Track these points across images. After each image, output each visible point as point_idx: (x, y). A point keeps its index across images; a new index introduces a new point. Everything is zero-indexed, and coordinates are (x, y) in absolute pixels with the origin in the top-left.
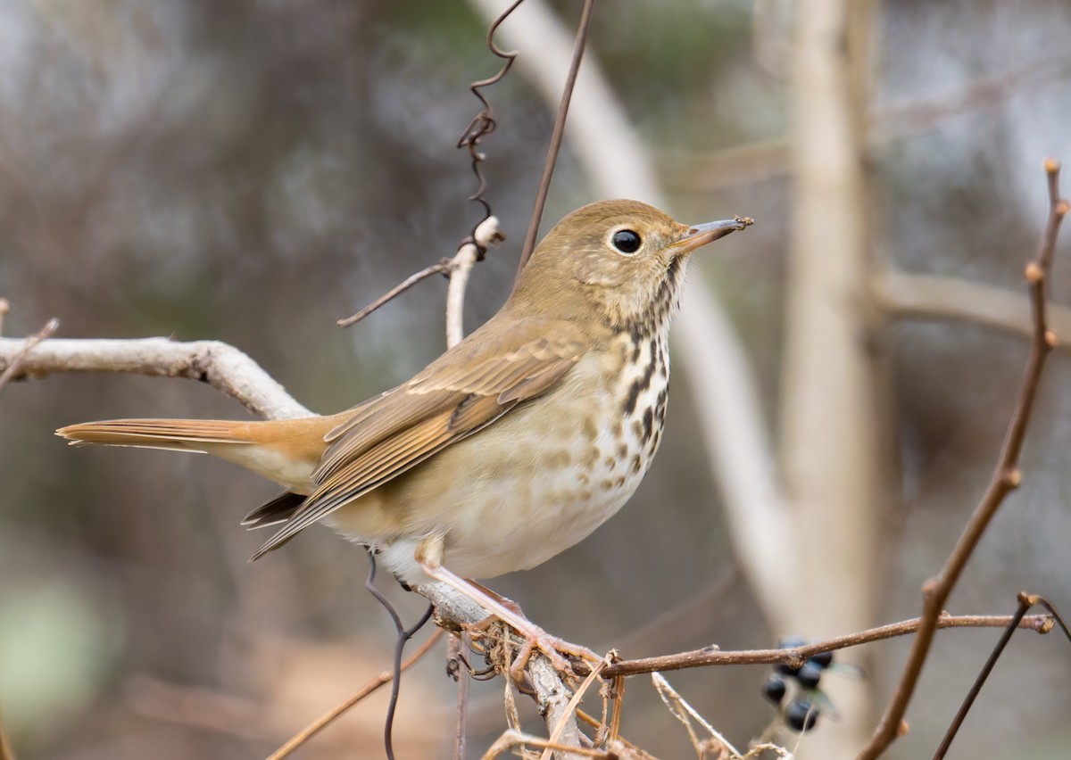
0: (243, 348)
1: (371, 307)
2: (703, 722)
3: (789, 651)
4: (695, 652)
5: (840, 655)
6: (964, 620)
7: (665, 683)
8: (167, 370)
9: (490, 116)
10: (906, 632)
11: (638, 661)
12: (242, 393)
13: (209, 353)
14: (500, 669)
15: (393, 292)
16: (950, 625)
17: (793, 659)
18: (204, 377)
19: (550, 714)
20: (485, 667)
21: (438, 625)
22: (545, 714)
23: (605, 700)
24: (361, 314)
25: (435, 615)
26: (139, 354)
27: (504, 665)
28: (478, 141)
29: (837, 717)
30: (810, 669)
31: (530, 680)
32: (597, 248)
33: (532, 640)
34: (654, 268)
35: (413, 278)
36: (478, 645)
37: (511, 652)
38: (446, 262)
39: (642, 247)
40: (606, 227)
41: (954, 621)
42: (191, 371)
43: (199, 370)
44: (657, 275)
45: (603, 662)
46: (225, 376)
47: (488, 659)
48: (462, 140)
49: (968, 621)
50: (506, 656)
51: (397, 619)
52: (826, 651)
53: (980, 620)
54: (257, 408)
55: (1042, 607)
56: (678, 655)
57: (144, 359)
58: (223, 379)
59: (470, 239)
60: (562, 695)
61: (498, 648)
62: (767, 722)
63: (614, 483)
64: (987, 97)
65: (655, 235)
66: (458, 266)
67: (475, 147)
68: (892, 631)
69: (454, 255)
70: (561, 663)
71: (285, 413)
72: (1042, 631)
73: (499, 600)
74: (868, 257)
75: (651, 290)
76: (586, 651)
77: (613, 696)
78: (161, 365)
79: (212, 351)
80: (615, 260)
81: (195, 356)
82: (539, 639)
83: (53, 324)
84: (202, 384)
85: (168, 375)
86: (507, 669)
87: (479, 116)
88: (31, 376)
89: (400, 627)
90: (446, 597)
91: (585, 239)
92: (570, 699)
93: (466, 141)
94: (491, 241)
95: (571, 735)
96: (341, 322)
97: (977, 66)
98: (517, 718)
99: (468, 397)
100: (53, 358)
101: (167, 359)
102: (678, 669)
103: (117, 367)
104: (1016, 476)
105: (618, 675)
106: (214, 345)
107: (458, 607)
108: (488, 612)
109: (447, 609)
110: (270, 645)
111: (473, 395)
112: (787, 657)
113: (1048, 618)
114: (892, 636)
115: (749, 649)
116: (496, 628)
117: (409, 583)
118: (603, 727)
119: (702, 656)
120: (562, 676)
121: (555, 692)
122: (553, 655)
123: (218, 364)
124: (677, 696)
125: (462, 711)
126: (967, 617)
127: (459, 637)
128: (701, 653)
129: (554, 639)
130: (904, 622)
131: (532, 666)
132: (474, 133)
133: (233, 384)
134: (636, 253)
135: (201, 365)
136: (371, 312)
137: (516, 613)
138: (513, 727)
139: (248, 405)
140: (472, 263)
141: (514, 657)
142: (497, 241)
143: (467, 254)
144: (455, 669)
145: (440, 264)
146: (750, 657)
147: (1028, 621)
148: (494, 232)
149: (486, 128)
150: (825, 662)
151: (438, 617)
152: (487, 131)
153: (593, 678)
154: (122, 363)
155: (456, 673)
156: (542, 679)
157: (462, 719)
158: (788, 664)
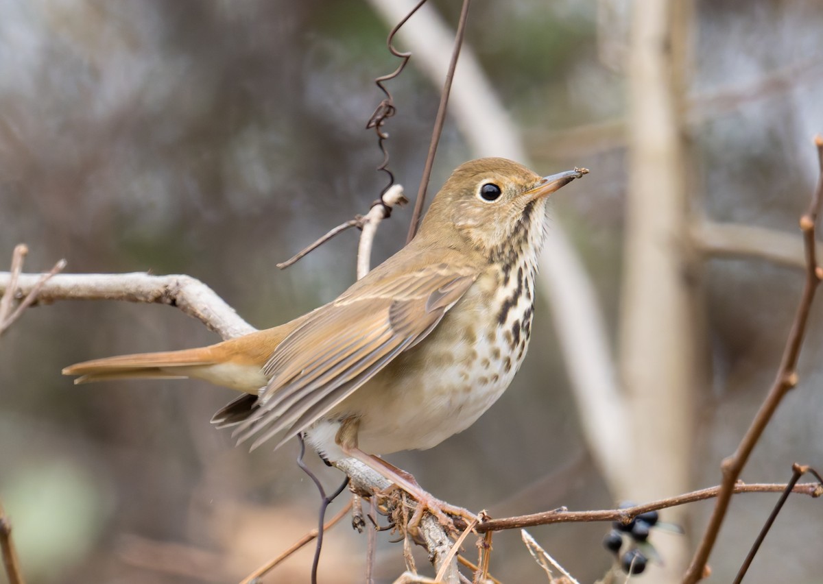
0: (204, 280)
1: (302, 253)
2: (560, 567)
3: (620, 511)
4: (548, 512)
5: (664, 514)
6: (755, 487)
7: (532, 540)
8: (146, 297)
9: (391, 102)
10: (711, 496)
11: (504, 520)
12: (202, 315)
13: (178, 284)
14: (399, 526)
16: (744, 491)
17: (625, 517)
18: (174, 303)
19: (437, 560)
20: (388, 524)
21: (352, 492)
22: (433, 560)
23: (481, 550)
24: (294, 259)
25: (350, 484)
26: (124, 285)
27: (403, 523)
28: (382, 123)
29: (661, 563)
30: (641, 527)
31: (422, 534)
32: (468, 198)
33: (423, 503)
34: (510, 211)
35: (334, 231)
36: (383, 508)
37: (408, 513)
38: (360, 218)
39: (501, 196)
40: (476, 182)
41: (747, 488)
42: (164, 298)
43: (170, 297)
44: (513, 216)
45: (476, 520)
46: (190, 301)
47: (390, 518)
48: (370, 122)
49: (758, 487)
50: (404, 517)
51: (321, 489)
53: (767, 487)
54: (214, 325)
55: (811, 475)
56: (536, 515)
57: (128, 289)
58: (189, 304)
59: (379, 201)
60: (446, 546)
61: (398, 510)
62: (609, 567)
63: (489, 379)
64: (777, 87)
65: (512, 186)
66: (368, 221)
67: (380, 128)
68: (700, 496)
69: (366, 213)
70: (445, 519)
71: (236, 330)
72: (814, 495)
73: (398, 473)
74: (686, 210)
75: (508, 228)
76: (465, 511)
77: (486, 547)
78: (141, 294)
79: (180, 282)
80: (480, 207)
81: (166, 286)
82: (429, 502)
83: (61, 264)
84: (173, 308)
85: (147, 302)
86: (405, 527)
87: (383, 104)
88: (42, 303)
89: (323, 494)
90: (358, 470)
91: (462, 192)
92: (452, 548)
93: (373, 124)
94: (398, 203)
95: (452, 576)
96: (280, 265)
97: (769, 63)
98: (414, 564)
100: (59, 288)
101: (145, 289)
104: (793, 379)
105: (490, 530)
106: (182, 278)
107: (367, 478)
108: (390, 482)
109: (359, 480)
110: (227, 509)
112: (619, 516)
113: (818, 484)
114: (700, 499)
115: (590, 510)
116: (396, 495)
117: (330, 460)
118: (479, 569)
119: (554, 515)
120: (446, 530)
121: (441, 543)
122: (440, 515)
123: (185, 293)
124: (542, 550)
125: (371, 558)
126: (757, 485)
127: (369, 501)
128: (554, 513)
129: (439, 502)
131: (424, 523)
132: (379, 117)
133: (196, 308)
134: (497, 201)
135: (172, 293)
136: (302, 256)
137: (412, 483)
138: (411, 570)
139: (208, 324)
141: (410, 517)
142: (402, 203)
143: (376, 213)
144: (359, 523)
145: (355, 219)
146: (590, 516)
147: (801, 487)
148: (400, 196)
149: (388, 112)
150: (652, 521)
151: (352, 486)
152: (389, 115)
153: (469, 531)
154: (112, 292)
155: (360, 526)
156: (431, 533)
157: (371, 564)
158: (620, 521)
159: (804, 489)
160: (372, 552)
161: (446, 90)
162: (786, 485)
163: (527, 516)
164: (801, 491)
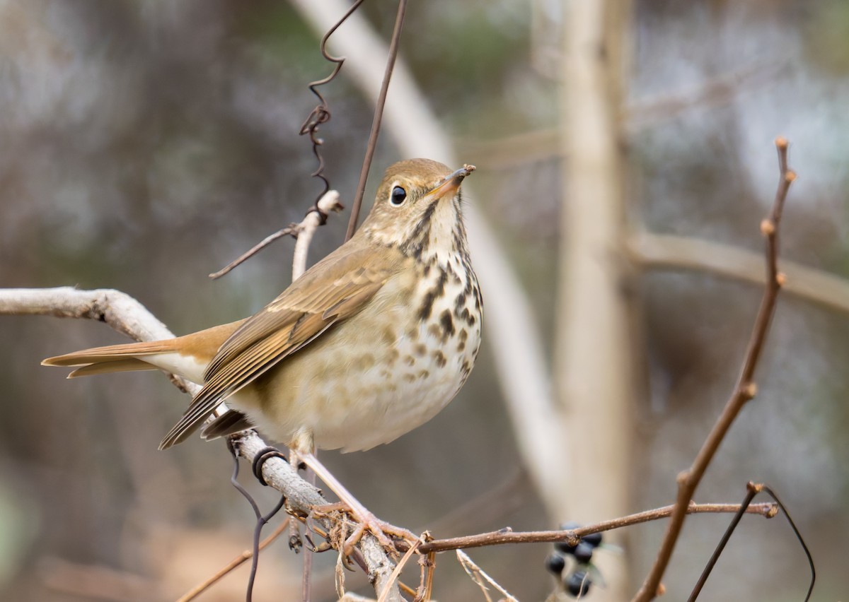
0: (133, 294)
1: (235, 263)
2: (499, 587)
3: (567, 532)
4: (492, 533)
5: (608, 535)
6: (706, 508)
7: (467, 558)
8: (73, 312)
9: (326, 108)
10: (661, 517)
11: (447, 540)
13: (106, 299)
15: (252, 251)
16: (695, 511)
17: (570, 538)
18: (102, 318)
19: (378, 581)
20: (326, 546)
21: (288, 513)
22: (374, 582)
23: (423, 567)
24: (227, 269)
25: (286, 505)
26: (51, 300)
27: (339, 541)
28: (316, 129)
29: (604, 585)
30: (584, 548)
31: (362, 556)
33: (365, 522)
34: (410, 214)
35: (268, 239)
37: (347, 531)
38: (295, 226)
39: (406, 199)
40: (389, 186)
41: (699, 508)
42: (92, 313)
43: (99, 312)
44: (412, 219)
45: (419, 541)
46: (119, 316)
47: (328, 539)
48: (304, 128)
49: (710, 508)
50: (342, 535)
51: (256, 508)
52: (596, 532)
53: (719, 507)
55: (767, 494)
57: (54, 304)
58: (118, 320)
59: (314, 208)
60: (387, 567)
61: (337, 528)
63: (417, 376)
64: (719, 94)
66: (303, 229)
67: (315, 134)
68: (650, 516)
69: (301, 221)
70: (386, 541)
72: (768, 516)
74: (623, 221)
76: (407, 532)
77: (428, 565)
78: (68, 309)
79: (109, 297)
81: (94, 301)
84: (102, 323)
85: (74, 316)
86: (341, 545)
87: (316, 109)
89: (258, 514)
90: (295, 490)
92: (393, 570)
93: (307, 129)
94: (333, 209)
95: (395, 599)
96: (212, 275)
97: (710, 69)
99: (304, 314)
101: (73, 304)
102: (480, 546)
103: (32, 311)
104: (752, 389)
105: (432, 551)
106: (111, 293)
107: (304, 498)
109: (296, 500)
111: (307, 313)
112: (566, 537)
113: (773, 505)
114: (649, 520)
115: (536, 530)
117: (266, 479)
119: (498, 536)
120: (387, 552)
121: (382, 565)
122: (381, 536)
123: (113, 308)
124: (478, 568)
125: (307, 580)
126: (708, 505)
127: (304, 521)
128: (498, 534)
129: (382, 523)
130: (659, 509)
131: (363, 544)
132: (313, 123)
133: (125, 323)
134: (402, 204)
135: (101, 308)
136: (235, 267)
140: (316, 226)
142: (338, 210)
143: (311, 220)
144: (296, 543)
145: (289, 227)
146: (536, 537)
147: (755, 508)
148: (336, 202)
149: (322, 118)
150: (596, 542)
151: (289, 507)
152: (323, 121)
153: (412, 551)
154: (38, 307)
155: (296, 547)
156: (371, 555)
157: (307, 586)
158: (566, 542)
159: (757, 510)
160: (308, 574)
161: (380, 106)
162: (739, 505)
163: (470, 537)
164: (755, 512)
